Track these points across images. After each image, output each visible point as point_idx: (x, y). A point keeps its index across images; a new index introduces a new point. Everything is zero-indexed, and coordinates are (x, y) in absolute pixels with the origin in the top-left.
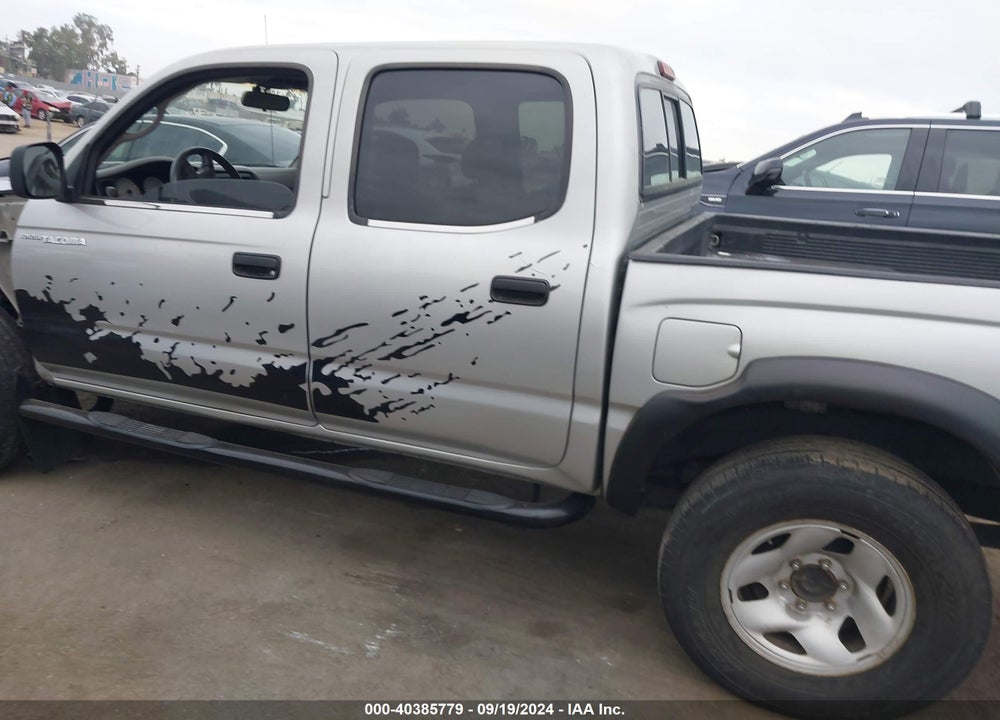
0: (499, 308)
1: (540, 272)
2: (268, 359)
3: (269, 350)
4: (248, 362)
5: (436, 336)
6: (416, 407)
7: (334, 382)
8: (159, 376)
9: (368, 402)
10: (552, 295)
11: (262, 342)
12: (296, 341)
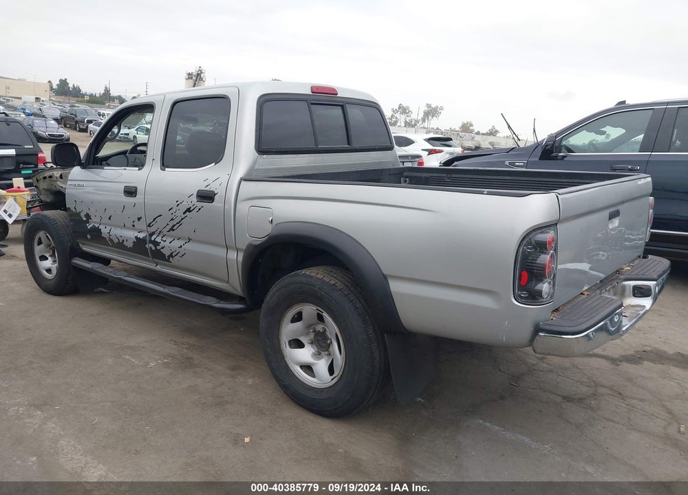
0: (200, 204)
1: (212, 188)
2: (136, 234)
3: (136, 230)
4: (130, 235)
5: (182, 219)
6: (180, 254)
7: (156, 244)
8: (107, 244)
9: (166, 252)
10: (216, 197)
11: (134, 226)
12: (142, 225)
